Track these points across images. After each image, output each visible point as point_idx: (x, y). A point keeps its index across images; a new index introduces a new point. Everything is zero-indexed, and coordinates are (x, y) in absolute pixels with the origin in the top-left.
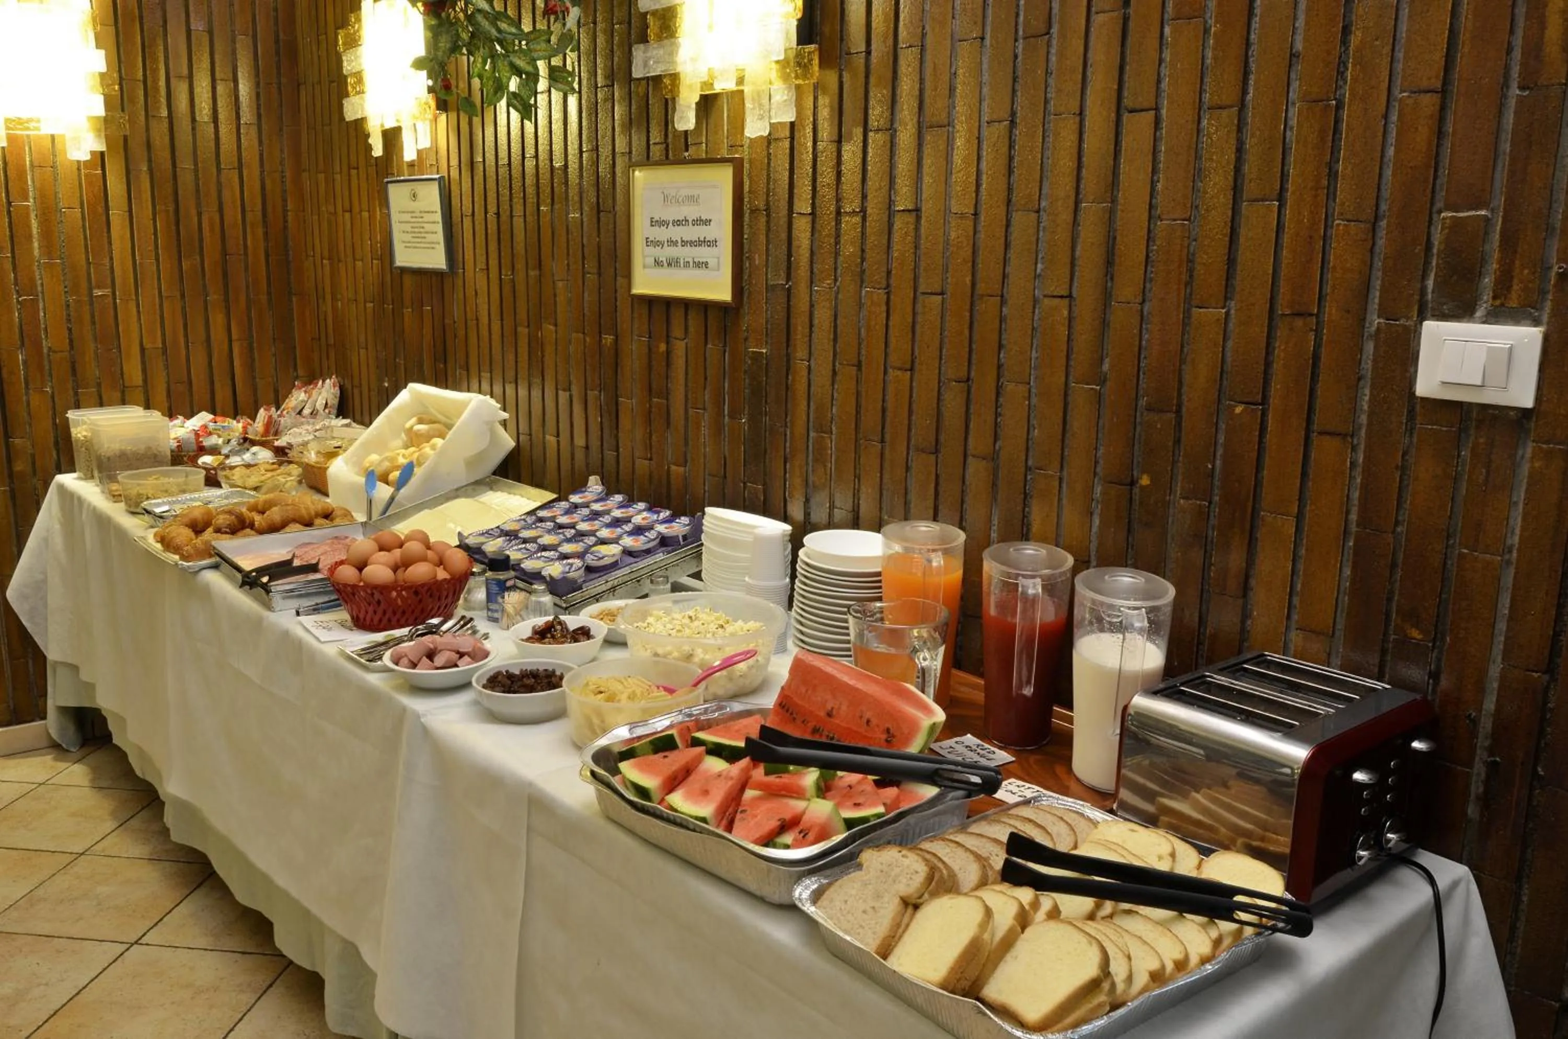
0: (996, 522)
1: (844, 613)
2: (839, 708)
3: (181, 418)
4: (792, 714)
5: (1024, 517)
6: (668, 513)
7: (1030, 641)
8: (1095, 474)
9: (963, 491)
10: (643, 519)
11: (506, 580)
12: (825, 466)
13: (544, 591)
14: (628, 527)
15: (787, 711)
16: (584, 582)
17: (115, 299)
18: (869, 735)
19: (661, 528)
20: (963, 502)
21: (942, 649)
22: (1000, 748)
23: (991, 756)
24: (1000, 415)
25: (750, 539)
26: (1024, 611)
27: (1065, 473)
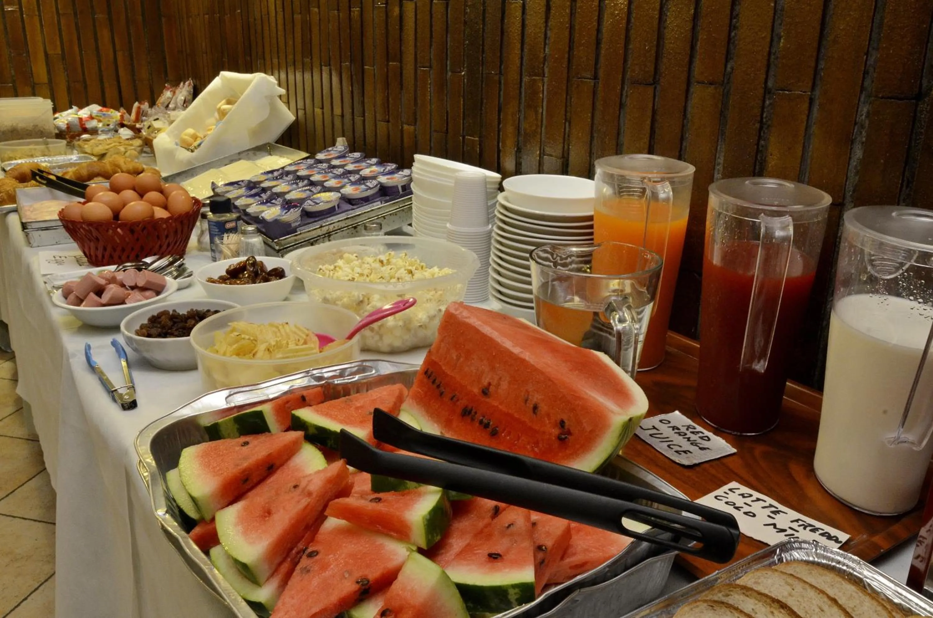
0: (721, 160)
1: (526, 259)
2: (498, 385)
3: (75, 108)
4: (438, 386)
5: (758, 151)
6: (394, 166)
7: (771, 301)
8: (862, 89)
9: (683, 126)
10: (371, 172)
11: (227, 222)
12: (536, 112)
13: (253, 233)
14: (353, 178)
15: (434, 382)
16: (300, 226)
17: (22, 14)
18: (537, 427)
19: (383, 179)
20: (682, 139)
21: (648, 310)
22: (717, 432)
23: (705, 444)
24: (735, 28)
25: (450, 183)
26: (767, 260)
27: (817, 93)
